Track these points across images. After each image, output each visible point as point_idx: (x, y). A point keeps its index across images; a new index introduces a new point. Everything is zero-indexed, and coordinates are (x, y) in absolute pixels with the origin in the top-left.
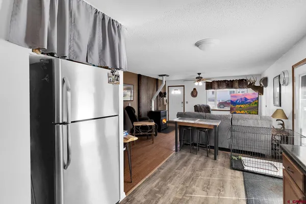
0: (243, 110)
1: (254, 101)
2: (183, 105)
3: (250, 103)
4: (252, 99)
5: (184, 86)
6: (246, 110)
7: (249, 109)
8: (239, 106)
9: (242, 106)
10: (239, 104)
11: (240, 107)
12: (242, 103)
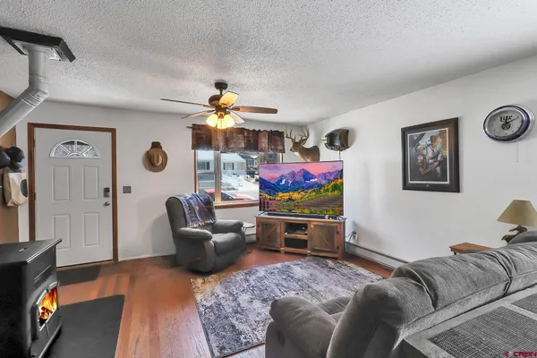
0: (297, 206)
1: (329, 181)
2: (110, 200)
3: (321, 186)
4: (325, 175)
5: (113, 131)
6: (308, 206)
7: (318, 205)
8: (286, 196)
9: (296, 195)
10: (286, 189)
11: (290, 199)
12: (296, 186)
